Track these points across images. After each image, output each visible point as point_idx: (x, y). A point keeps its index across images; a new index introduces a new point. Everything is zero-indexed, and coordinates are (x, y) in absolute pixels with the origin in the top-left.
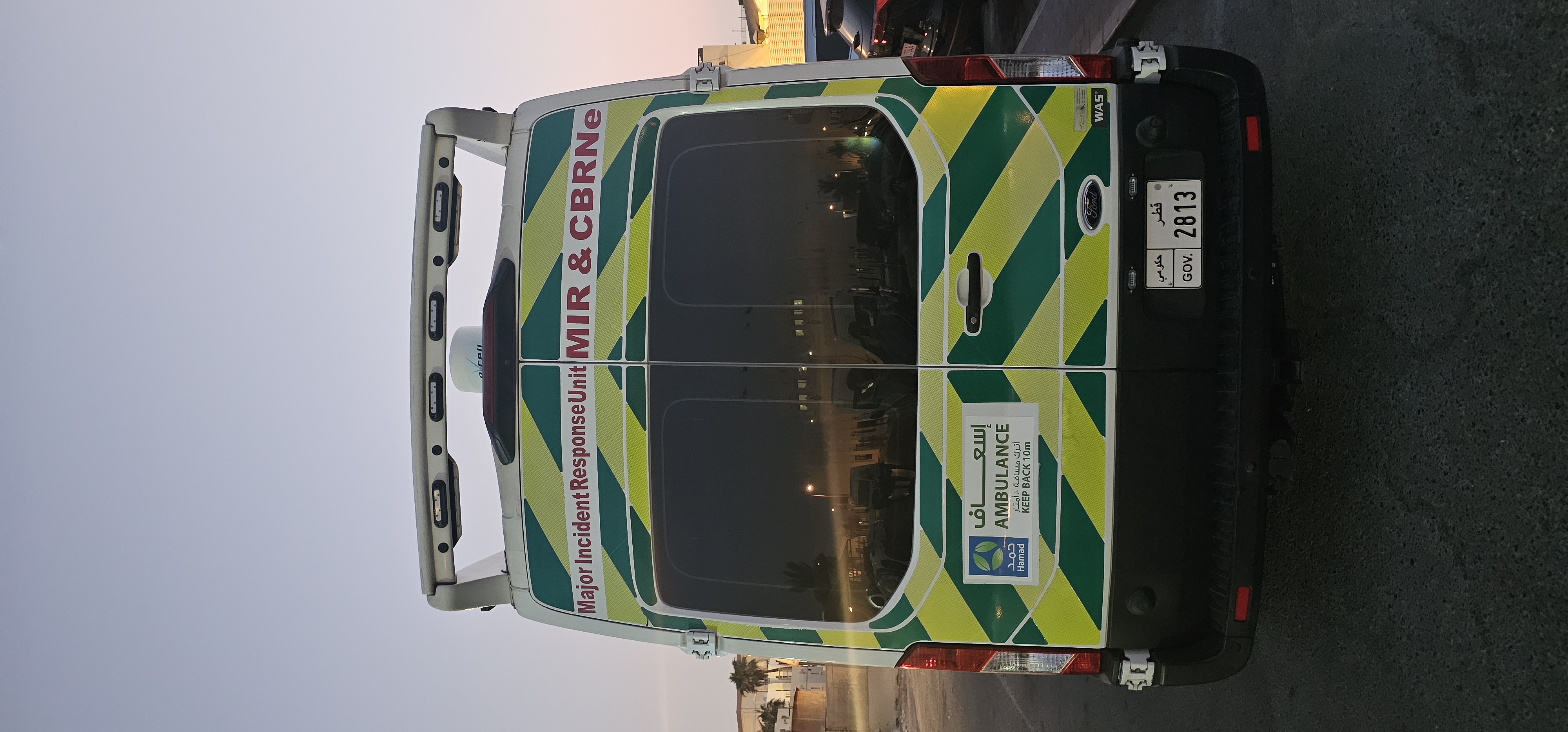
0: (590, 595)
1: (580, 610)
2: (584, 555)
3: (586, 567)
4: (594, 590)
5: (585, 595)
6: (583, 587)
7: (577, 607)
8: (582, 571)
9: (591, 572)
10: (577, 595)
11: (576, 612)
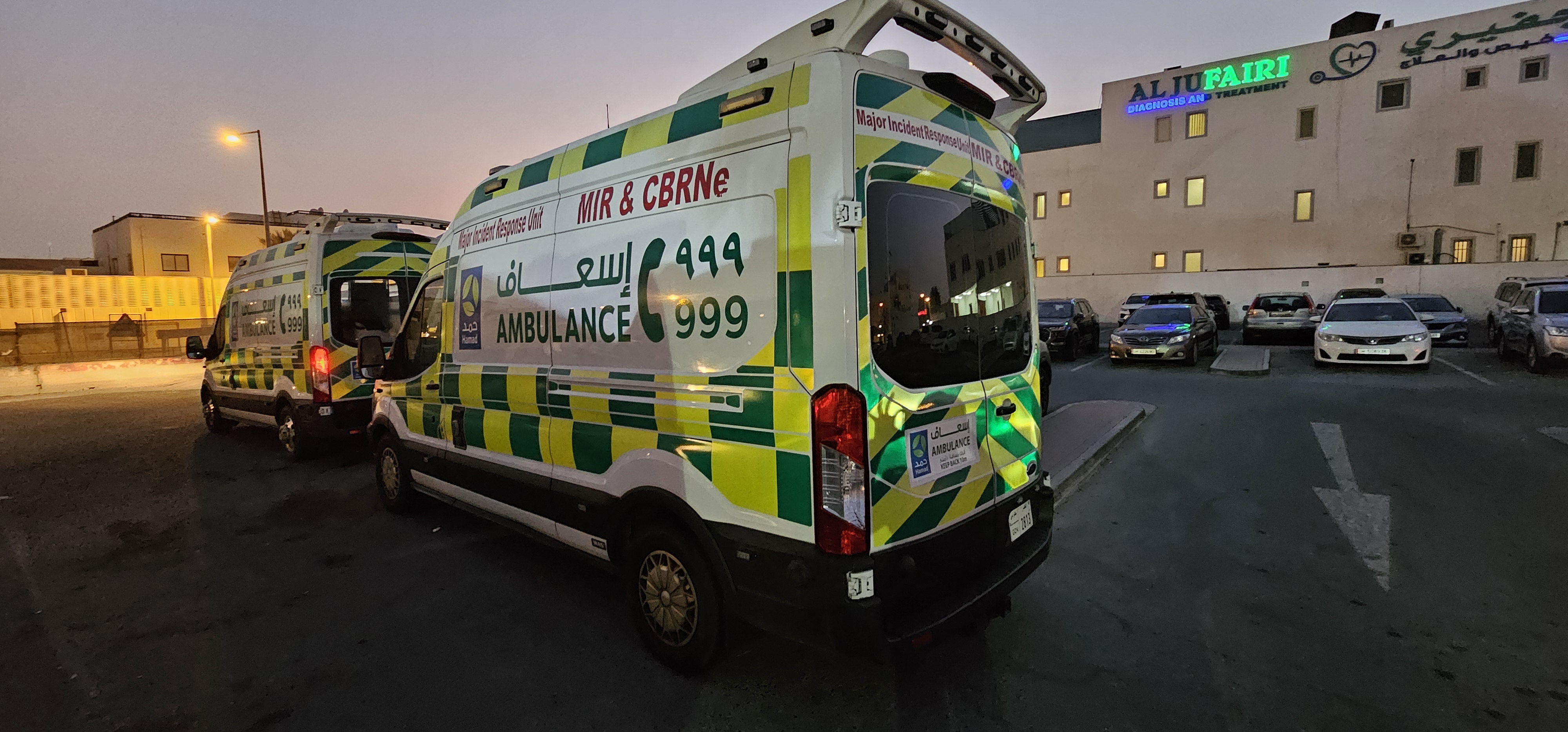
0: (870, 123)
1: (858, 111)
2: (894, 126)
3: (887, 123)
4: (873, 127)
5: (869, 119)
6: (874, 117)
7: (861, 108)
8: (884, 120)
9: (884, 127)
10: (868, 111)
11: (856, 107)
